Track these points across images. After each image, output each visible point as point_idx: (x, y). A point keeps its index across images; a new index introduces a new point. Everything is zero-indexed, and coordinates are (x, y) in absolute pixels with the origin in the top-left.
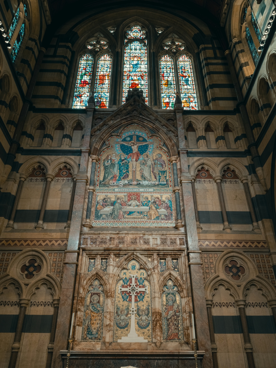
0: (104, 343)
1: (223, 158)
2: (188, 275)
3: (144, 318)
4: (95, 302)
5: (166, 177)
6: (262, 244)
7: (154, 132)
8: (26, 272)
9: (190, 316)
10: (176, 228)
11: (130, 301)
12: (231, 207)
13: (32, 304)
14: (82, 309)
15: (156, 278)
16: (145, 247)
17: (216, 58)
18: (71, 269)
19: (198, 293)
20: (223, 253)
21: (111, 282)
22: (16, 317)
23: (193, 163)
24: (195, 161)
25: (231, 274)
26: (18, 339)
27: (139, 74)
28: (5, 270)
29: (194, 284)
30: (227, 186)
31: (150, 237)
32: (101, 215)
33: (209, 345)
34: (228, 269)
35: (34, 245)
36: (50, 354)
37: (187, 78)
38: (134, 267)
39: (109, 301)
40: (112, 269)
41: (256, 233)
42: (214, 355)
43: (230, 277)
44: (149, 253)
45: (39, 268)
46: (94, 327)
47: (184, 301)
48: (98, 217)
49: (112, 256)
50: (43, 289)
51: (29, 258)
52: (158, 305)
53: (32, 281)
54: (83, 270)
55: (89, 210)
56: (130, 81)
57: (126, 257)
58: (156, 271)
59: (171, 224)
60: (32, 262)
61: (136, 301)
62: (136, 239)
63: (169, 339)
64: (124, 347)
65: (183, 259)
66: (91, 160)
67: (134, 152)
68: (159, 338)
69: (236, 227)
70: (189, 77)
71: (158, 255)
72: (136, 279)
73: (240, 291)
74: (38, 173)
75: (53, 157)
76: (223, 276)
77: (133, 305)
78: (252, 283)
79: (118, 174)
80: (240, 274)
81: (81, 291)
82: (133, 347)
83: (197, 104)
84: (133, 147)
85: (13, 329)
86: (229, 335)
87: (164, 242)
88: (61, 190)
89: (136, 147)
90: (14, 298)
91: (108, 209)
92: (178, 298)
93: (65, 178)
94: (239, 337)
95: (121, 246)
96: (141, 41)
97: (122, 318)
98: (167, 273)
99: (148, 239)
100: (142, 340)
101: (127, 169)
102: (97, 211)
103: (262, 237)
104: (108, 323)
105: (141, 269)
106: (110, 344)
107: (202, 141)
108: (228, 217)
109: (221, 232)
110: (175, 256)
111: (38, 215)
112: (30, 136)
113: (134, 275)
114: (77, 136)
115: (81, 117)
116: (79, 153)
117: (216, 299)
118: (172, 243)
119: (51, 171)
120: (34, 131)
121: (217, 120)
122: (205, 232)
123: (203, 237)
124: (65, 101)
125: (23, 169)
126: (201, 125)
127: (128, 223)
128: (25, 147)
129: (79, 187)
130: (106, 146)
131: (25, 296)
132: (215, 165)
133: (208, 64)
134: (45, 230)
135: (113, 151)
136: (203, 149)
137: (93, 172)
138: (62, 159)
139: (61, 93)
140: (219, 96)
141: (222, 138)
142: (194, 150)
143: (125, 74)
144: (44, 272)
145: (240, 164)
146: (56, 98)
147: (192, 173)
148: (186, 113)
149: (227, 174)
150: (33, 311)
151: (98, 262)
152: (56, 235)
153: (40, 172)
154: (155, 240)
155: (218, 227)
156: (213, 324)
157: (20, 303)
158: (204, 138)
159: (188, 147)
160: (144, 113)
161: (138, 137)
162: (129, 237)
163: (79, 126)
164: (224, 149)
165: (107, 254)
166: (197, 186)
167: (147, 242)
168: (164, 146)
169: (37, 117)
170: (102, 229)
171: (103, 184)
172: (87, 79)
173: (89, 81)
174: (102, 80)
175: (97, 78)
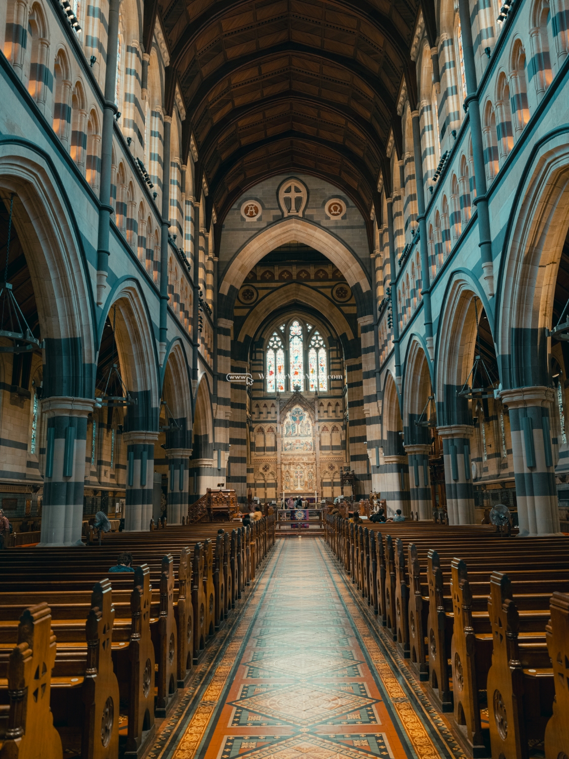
0: (291, 490)
1: (333, 423)
2: (316, 470)
3: (302, 483)
4: (287, 479)
5: (310, 432)
6: (342, 459)
7: (305, 410)
8: (264, 470)
9: (316, 483)
10: (313, 454)
12: (334, 444)
13: (268, 480)
14: (284, 481)
15: (306, 471)
16: (302, 461)
17: (337, 358)
18: (280, 470)
19: (318, 476)
20: (328, 462)
21: (292, 473)
22: (264, 484)
24: (322, 424)
26: (266, 490)
27: (298, 364)
28: (258, 470)
29: (317, 474)
30: (334, 434)
33: (321, 490)
34: (329, 467)
35: (265, 461)
36: (276, 493)
37: (323, 366)
38: (299, 468)
39: (292, 479)
40: (292, 469)
42: (322, 493)
43: (330, 470)
44: (304, 463)
45: (268, 468)
46: (288, 486)
48: (286, 450)
49: (292, 465)
50: (271, 475)
51: (264, 465)
52: (306, 479)
53: (267, 473)
54: (283, 469)
55: (282, 448)
56: (294, 370)
57: (296, 465)
58: (306, 469)
59: (312, 452)
60: (266, 466)
62: (299, 459)
63: (310, 488)
64: (297, 491)
65: (314, 465)
66: (281, 426)
67: (297, 420)
68: (307, 488)
69: (335, 452)
71: (307, 464)
72: (300, 472)
73: (333, 475)
75: (265, 424)
76: (327, 470)
77: (299, 479)
78: (336, 472)
79: (292, 431)
80: (333, 469)
81: (283, 476)
82: (299, 491)
85: (264, 487)
86: (327, 487)
87: (309, 459)
88: (270, 438)
89: (298, 417)
90: (262, 478)
91: (289, 447)
92: (313, 477)
93: (271, 433)
94: (330, 488)
96: (299, 336)
97: (296, 483)
98: (309, 470)
100: (302, 489)
101: (295, 428)
102: (285, 448)
103: (342, 456)
104: (292, 485)
105: (301, 468)
106: (293, 490)
107: (326, 414)
108: (333, 448)
109: (329, 454)
110: (312, 464)
111: (264, 449)
112: (254, 413)
113: (299, 470)
114: (273, 410)
115: (274, 402)
116: (275, 422)
117: (325, 477)
118: (311, 460)
119: (266, 431)
120: (255, 410)
121: (333, 401)
122: (323, 454)
123: (322, 457)
124: (264, 389)
125: (255, 430)
126: (326, 405)
127: (296, 452)
128: (254, 419)
129: (278, 440)
130: (286, 417)
131: (266, 478)
132: (330, 425)
133: (333, 363)
134: (268, 455)
135: (289, 420)
136: (326, 418)
137: (282, 432)
138: (269, 425)
139: (262, 385)
140: (336, 386)
141: (334, 411)
142: (322, 419)
143: (291, 365)
144: (271, 470)
145: (339, 425)
146: (261, 390)
147: (320, 430)
148: (320, 398)
149: (335, 429)
150: (269, 482)
151: (287, 467)
152: (272, 457)
153: (261, 430)
154: (305, 459)
155: (328, 452)
156: (323, 484)
157: (264, 480)
158: (327, 412)
159: (320, 416)
160: (301, 400)
161: (299, 412)
162: (297, 458)
163: (273, 406)
164: (334, 418)
165: (290, 464)
166: (322, 435)
167: (303, 460)
168: (310, 417)
169: (255, 403)
170: (288, 455)
171: (286, 436)
172: (272, 369)
173: (274, 371)
174: (280, 369)
175: (277, 368)
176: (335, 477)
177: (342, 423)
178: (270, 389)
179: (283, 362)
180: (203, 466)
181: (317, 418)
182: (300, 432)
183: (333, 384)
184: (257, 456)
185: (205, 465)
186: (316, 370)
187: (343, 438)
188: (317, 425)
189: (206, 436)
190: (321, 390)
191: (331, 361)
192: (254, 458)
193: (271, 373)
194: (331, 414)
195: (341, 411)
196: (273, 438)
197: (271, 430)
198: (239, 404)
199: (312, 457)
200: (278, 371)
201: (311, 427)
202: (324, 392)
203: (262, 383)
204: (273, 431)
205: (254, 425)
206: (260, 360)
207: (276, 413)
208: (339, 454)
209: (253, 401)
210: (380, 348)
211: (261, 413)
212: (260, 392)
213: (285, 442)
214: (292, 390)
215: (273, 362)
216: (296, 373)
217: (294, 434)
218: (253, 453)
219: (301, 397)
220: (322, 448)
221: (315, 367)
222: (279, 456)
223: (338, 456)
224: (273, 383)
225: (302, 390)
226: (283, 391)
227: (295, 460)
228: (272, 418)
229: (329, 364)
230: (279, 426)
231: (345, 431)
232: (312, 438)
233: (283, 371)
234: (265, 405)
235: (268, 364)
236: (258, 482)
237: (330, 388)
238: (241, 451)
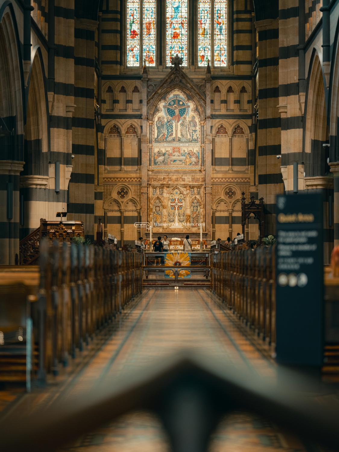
0: (163, 228)
1: (235, 120)
2: (204, 198)
3: (182, 217)
4: (158, 210)
5: (197, 135)
6: (247, 179)
7: (190, 98)
8: (120, 195)
9: (203, 217)
10: (200, 171)
11: (175, 209)
12: (235, 156)
13: (126, 211)
14: (152, 214)
15: (188, 199)
16: (183, 183)
17: (246, 11)
18: (146, 196)
19: (208, 207)
20: (225, 185)
21: (165, 201)
22: (120, 217)
23: (215, 125)
24: (217, 122)
25: (228, 196)
26: (122, 227)
27: (180, 20)
28: (110, 195)
29: (206, 203)
30: (236, 140)
31: (186, 177)
32: (157, 162)
33: (211, 229)
34: (227, 193)
35: (122, 181)
36: (139, 232)
37: (221, 25)
38: (177, 193)
39: (165, 210)
40: (165, 195)
41: (245, 173)
42: (214, 233)
43: (227, 198)
44: (185, 186)
45: (127, 193)
46: (158, 222)
47: (202, 210)
48: (155, 163)
49: (165, 188)
50: (130, 203)
51: (121, 188)
52: (188, 212)
53: (125, 200)
54: (151, 195)
55: (150, 160)
56: (172, 30)
57: (173, 188)
58: (188, 196)
59: (198, 167)
60: (123, 190)
61: (178, 209)
62: (178, 178)
64: (173, 230)
65: (202, 190)
66: (148, 124)
67: (176, 115)
69: (236, 168)
70: (223, 24)
71: (190, 187)
72: (178, 199)
73: (231, 206)
74: (114, 131)
75: (123, 121)
76: (223, 197)
77: (177, 211)
78: (237, 201)
79: (166, 133)
80: (233, 196)
81: (151, 205)
82: (176, 230)
83: (226, 57)
84: (175, 110)
85: (120, 222)
86: (222, 225)
87: (193, 179)
88: (131, 143)
89: (177, 110)
90: (116, 208)
91: (161, 158)
92: (199, 208)
93: (132, 134)
94: (227, 226)
95: (170, 182)
97: (171, 217)
98: (194, 197)
99: (184, 178)
101: (172, 129)
102: (155, 160)
103: (247, 176)
104: (165, 220)
105: (180, 194)
106: (166, 229)
107: (223, 105)
108: (233, 162)
109: (226, 172)
110: (199, 187)
111: (120, 161)
112: (104, 102)
113: (177, 197)
114: (136, 97)
115: (138, 83)
116: (140, 117)
117: (219, 208)
118: (198, 180)
119: (123, 131)
120: (105, 96)
121: (236, 85)
122: (218, 172)
123: (215, 176)
124: (122, 61)
125: (106, 130)
126: (224, 90)
127: (173, 167)
128: (104, 112)
129: (144, 146)
130: (157, 110)
131: (123, 208)
132: (229, 124)
133: (238, 20)
134: (126, 172)
135: (162, 114)
136: (223, 112)
137: (151, 133)
138: (129, 122)
139: (119, 55)
140: (241, 60)
141: (237, 102)
142: (217, 113)
143: (168, 21)
144: (130, 196)
145: (245, 124)
146: (116, 63)
147: (214, 132)
148: (215, 78)
149: (237, 130)
150: (127, 214)
151: (158, 191)
152: (133, 175)
153: (116, 130)
154: (188, 179)
155: (226, 168)
156: (215, 220)
157: (120, 211)
158: (225, 102)
159: (213, 109)
160: (184, 81)
161: (179, 101)
162: (174, 177)
163: (136, 90)
164: (237, 112)
165: (162, 186)
166: (217, 139)
167: (184, 180)
168: (196, 110)
169: (106, 84)
170: (159, 172)
171: (157, 141)
172: (136, 27)
173: (138, 31)
174: (149, 29)
175: (144, 26)
176: (236, 209)
177: (249, 122)
178: (132, 62)
179: (154, 16)
180: (34, 186)
181: (209, 112)
182: (179, 135)
183: (237, 56)
184: (109, 172)
185: (37, 185)
186: (209, 32)
187: (251, 146)
188: (209, 123)
189: (38, 142)
190: (217, 64)
191: (235, 16)
192: (104, 176)
193: (134, 33)
194: (232, 106)
195: (249, 102)
196: (135, 143)
197: (132, 129)
198: (83, 88)
199: (199, 176)
200: (145, 31)
201: (198, 128)
202: (221, 69)
203: (119, 52)
204: (135, 132)
205: (103, 122)
206: (116, 12)
207: (141, 102)
208: (243, 172)
209: (103, 81)
210: (307, 11)
211: (116, 102)
212: (114, 66)
213: (156, 150)
214: (169, 64)
215: (137, 16)
216: (175, 36)
217: (170, 139)
218: (102, 167)
219: (184, 76)
220: (215, 161)
221: (207, 26)
222: (144, 173)
223: (241, 175)
224: (136, 51)
225: (185, 64)
226: (154, 65)
227: (170, 179)
228: (133, 110)
229: (231, 20)
230: (145, 124)
231: (254, 134)
232: (199, 144)
233: (153, 32)
234: (123, 88)
235: (129, 19)
236: (110, 214)
237: (232, 61)
238: (87, 165)
